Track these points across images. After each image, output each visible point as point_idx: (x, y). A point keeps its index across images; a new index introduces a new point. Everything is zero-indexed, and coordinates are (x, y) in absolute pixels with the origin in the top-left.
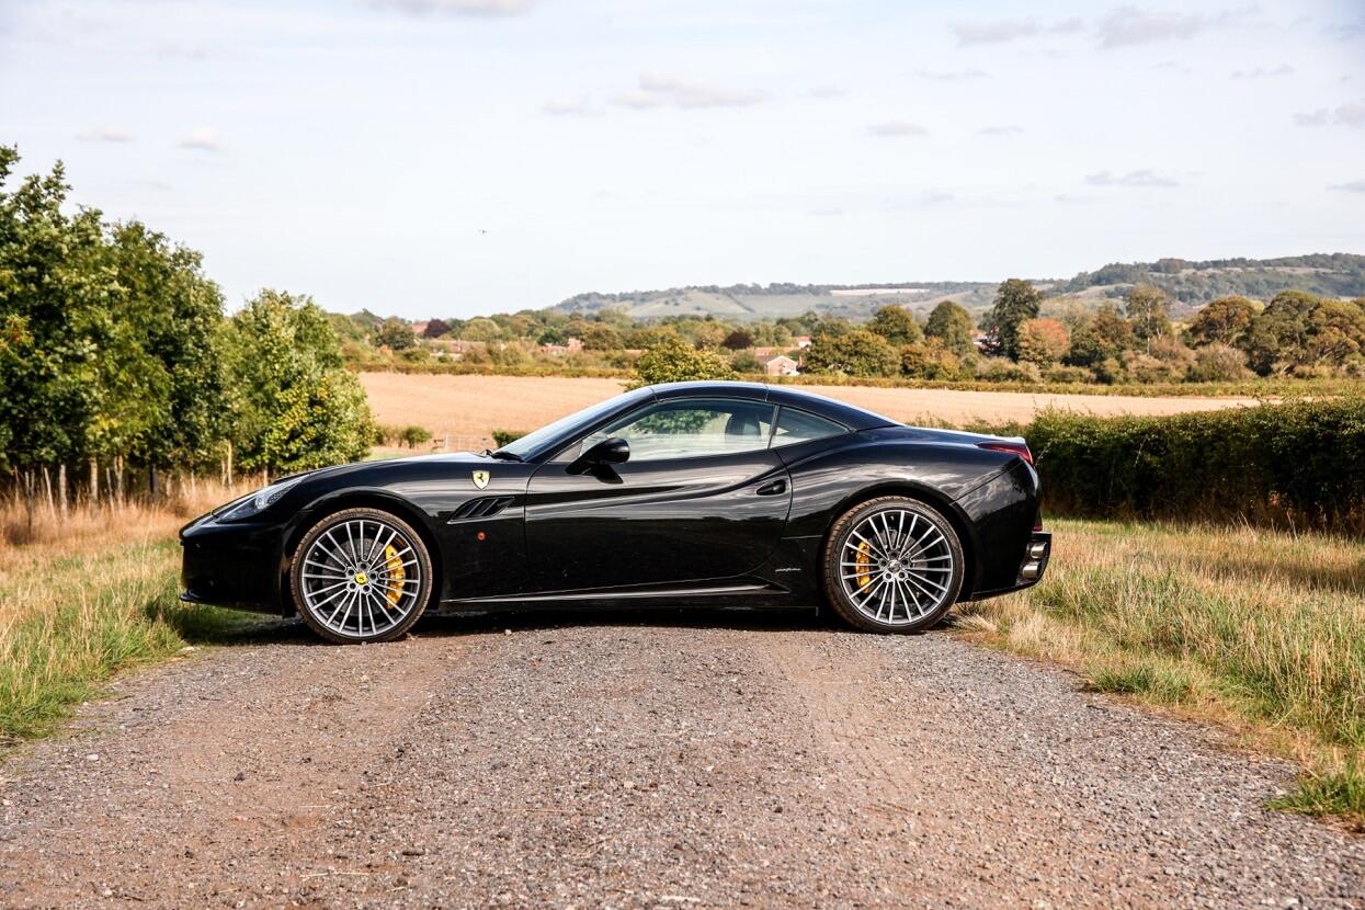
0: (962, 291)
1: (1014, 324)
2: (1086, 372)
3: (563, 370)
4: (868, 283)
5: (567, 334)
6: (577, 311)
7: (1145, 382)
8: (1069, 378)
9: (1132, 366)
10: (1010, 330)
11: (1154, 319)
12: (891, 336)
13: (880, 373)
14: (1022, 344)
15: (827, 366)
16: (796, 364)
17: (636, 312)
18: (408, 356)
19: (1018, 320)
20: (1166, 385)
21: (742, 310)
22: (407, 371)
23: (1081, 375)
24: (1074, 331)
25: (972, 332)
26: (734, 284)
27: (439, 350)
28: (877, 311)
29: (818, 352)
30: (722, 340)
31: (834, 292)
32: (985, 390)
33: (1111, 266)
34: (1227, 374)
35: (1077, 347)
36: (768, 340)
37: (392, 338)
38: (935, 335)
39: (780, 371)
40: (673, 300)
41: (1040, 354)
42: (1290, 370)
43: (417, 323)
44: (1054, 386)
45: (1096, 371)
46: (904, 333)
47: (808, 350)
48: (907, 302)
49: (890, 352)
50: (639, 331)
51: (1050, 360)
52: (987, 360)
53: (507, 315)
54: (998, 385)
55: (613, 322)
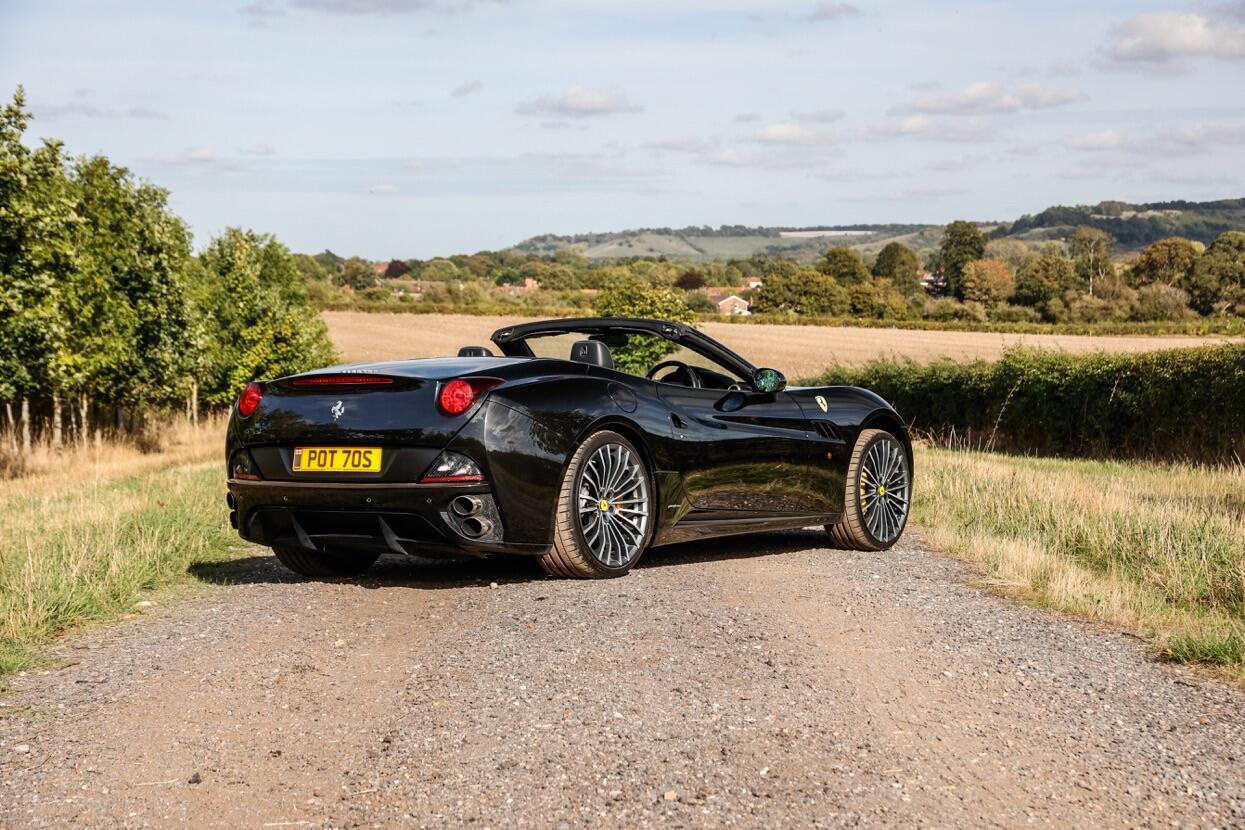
0: (907, 233)
1: (960, 265)
2: (1031, 311)
3: (521, 310)
4: (816, 225)
5: (525, 275)
6: (534, 253)
7: (1089, 321)
8: (1015, 317)
9: (1076, 305)
10: (956, 270)
11: (1097, 260)
12: (840, 276)
13: (830, 314)
14: (969, 284)
15: (777, 306)
16: (747, 304)
17: (590, 253)
18: (369, 296)
19: (964, 261)
20: (1109, 324)
21: (693, 252)
22: (369, 310)
23: (1026, 314)
24: (1018, 271)
25: (918, 272)
26: (686, 226)
27: (400, 290)
28: (826, 252)
29: (768, 291)
30: (674, 280)
31: (783, 234)
32: (933, 329)
33: (1053, 208)
34: (1169, 313)
35: (1021, 287)
36: (719, 280)
37: (354, 277)
38: (883, 276)
39: (732, 311)
40: (627, 242)
41: (985, 294)
42: (1231, 309)
43: (378, 264)
44: (1000, 325)
45: (1042, 310)
46: (853, 274)
47: (759, 290)
48: (854, 244)
49: (840, 292)
50: (595, 272)
51: (996, 299)
52: (934, 300)
53: (465, 257)
54: (944, 324)
55: (569, 263)
